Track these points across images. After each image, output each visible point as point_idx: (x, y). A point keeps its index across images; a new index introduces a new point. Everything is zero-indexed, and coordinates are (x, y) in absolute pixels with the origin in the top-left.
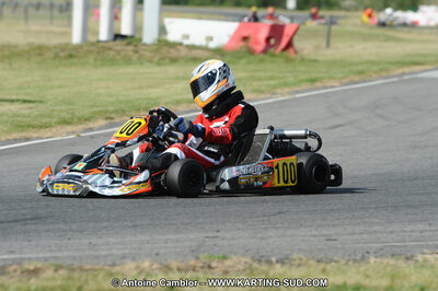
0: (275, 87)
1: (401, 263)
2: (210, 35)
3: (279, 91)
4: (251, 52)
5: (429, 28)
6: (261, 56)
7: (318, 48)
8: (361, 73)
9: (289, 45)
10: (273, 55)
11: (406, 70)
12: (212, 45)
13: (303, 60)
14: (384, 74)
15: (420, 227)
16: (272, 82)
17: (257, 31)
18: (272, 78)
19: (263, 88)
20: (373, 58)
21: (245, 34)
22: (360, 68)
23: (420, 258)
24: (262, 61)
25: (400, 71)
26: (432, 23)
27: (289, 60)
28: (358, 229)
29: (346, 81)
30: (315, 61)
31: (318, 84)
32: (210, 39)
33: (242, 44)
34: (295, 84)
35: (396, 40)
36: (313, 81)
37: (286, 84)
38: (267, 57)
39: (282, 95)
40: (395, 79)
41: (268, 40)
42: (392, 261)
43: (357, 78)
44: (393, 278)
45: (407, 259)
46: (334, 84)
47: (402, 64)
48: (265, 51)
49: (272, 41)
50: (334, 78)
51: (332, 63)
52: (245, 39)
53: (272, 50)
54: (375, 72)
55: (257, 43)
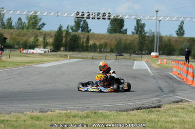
1: (20, 114)
5: (37, 54)
7: (7, 58)
8: (17, 65)
11: (30, 64)
13: (2, 61)
15: (27, 105)
20: (21, 61)
23: (25, 113)
25: (28, 65)
28: (10, 105)
29: (13, 67)
30: (6, 62)
31: (6, 68)
35: (28, 57)
36: (4, 67)
40: (26, 67)
42: (18, 114)
43: (16, 66)
44: (17, 118)
45: (22, 113)
46: (10, 68)
47: (28, 63)
50: (10, 66)
51: (10, 62)
54: (21, 65)
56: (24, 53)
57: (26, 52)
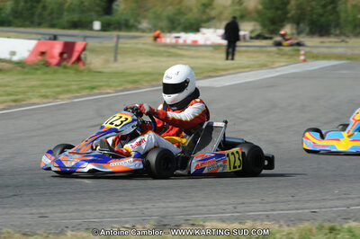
0: (59, 93)
2: (13, 50)
3: (61, 97)
4: (47, 64)
5: (205, 46)
6: (56, 68)
7: (107, 61)
8: (135, 82)
9: (79, 59)
10: (65, 67)
12: (15, 58)
13: (90, 71)
14: (154, 83)
16: (58, 89)
17: (52, 47)
18: (58, 86)
19: (48, 94)
20: (148, 70)
21: (43, 49)
22: (135, 78)
24: (55, 72)
26: (209, 43)
27: (78, 71)
29: (119, 89)
30: (100, 72)
31: (96, 91)
32: (13, 53)
33: (40, 58)
34: (77, 91)
36: (93, 88)
37: (69, 91)
38: (60, 69)
39: (62, 99)
41: (61, 54)
43: (130, 86)
46: (109, 91)
48: (58, 64)
49: (65, 56)
50: (111, 86)
51: (114, 74)
52: (43, 53)
53: (65, 63)
54: (147, 81)
55: (52, 57)
57: (174, 41)
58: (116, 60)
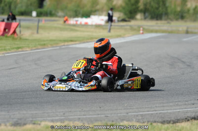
9: (14, 32)
10: (7, 37)
11: (66, 44)
13: (21, 39)
17: (0, 26)
25: (63, 44)
27: (14, 39)
29: (34, 49)
30: (26, 39)
38: (4, 38)
40: (58, 48)
41: (5, 29)
47: (65, 41)
48: (3, 35)
49: (7, 30)
50: (29, 47)
53: (6, 35)
54: (51, 44)
56: (70, 25)
57: (75, 23)
58: (38, 33)
